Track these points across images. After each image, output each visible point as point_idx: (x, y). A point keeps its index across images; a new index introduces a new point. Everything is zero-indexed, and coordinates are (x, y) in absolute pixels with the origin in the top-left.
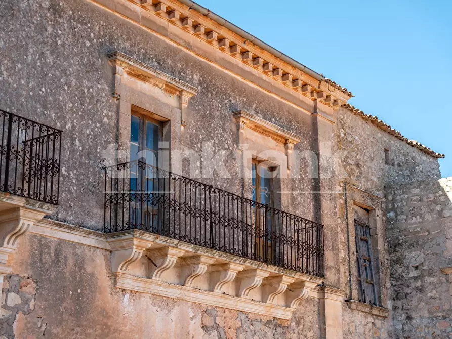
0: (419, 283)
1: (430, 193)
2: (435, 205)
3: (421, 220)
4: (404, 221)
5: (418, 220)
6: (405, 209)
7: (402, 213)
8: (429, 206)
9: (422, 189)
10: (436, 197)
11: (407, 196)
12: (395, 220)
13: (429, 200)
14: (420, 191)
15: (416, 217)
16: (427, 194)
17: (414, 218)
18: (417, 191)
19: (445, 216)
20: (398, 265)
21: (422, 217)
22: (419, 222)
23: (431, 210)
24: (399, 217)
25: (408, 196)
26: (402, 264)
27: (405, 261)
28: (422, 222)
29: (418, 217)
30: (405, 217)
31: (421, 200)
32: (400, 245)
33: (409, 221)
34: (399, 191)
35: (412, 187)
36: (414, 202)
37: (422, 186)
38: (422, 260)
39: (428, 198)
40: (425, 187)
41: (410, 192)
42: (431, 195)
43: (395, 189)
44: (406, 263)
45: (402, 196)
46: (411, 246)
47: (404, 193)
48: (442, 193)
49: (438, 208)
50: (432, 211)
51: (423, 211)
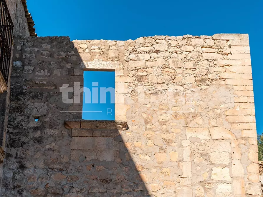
0: (38, 134)
1: (62, 51)
2: (66, 63)
3: (49, 74)
4: (31, 72)
5: (46, 74)
6: (33, 61)
7: (30, 64)
8: (60, 62)
9: (54, 46)
10: (68, 55)
11: (37, 49)
12: (21, 69)
13: (61, 57)
14: (52, 48)
15: (44, 70)
16: (59, 51)
17: (42, 71)
18: (49, 47)
19: (75, 74)
20: (18, 113)
21: (50, 71)
22: (46, 76)
23: (60, 66)
24: (26, 68)
25: (38, 49)
26: (22, 113)
27: (26, 110)
28: (49, 76)
29: (46, 71)
30: (32, 68)
31: (51, 55)
32: (24, 94)
33: (37, 73)
34: (29, 44)
35: (43, 42)
36: (44, 57)
37: (54, 43)
38: (45, 112)
39: (60, 55)
40: (56, 45)
41: (41, 46)
42: (62, 53)
43: (25, 40)
44: (27, 112)
45: (31, 48)
46: (35, 97)
47: (34, 46)
48: (74, 53)
49: (69, 66)
50: (61, 68)
51: (53, 67)
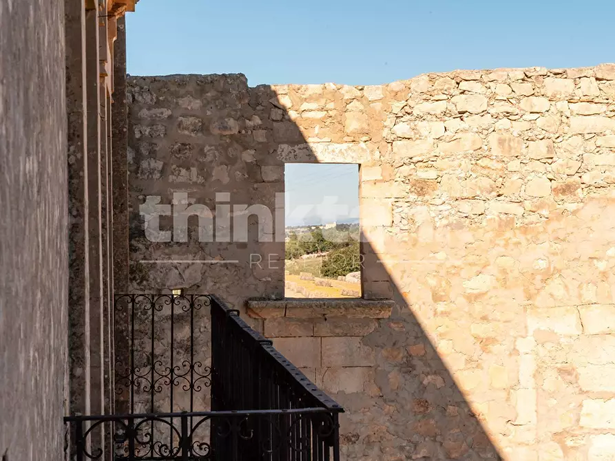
0: (185, 332)
1: (229, 116)
2: (240, 148)
3: (201, 180)
4: (157, 176)
5: (195, 179)
6: (162, 145)
7: (153, 154)
8: (226, 148)
9: (208, 103)
10: (245, 128)
11: (167, 113)
12: (133, 168)
13: (228, 133)
14: (204, 106)
15: (188, 169)
16: (221, 118)
17: (183, 171)
18: (196, 104)
19: (265, 179)
20: (135, 284)
21: (204, 172)
22: (195, 183)
23: (228, 158)
24: (144, 164)
25: (170, 112)
26: (145, 283)
27: (152, 275)
28: (203, 185)
29: (194, 170)
30: (159, 165)
31: (204, 128)
33: (171, 178)
34: (148, 97)
35: (182, 91)
36: (186, 132)
37: (209, 94)
38: (199, 276)
39: (225, 128)
40: (215, 99)
41: (177, 103)
42: (231, 122)
43: (137, 89)
44: (155, 279)
45: (154, 111)
47: (158, 104)
48: (260, 122)
49: (248, 156)
50: (231, 161)
51: (209, 158)
